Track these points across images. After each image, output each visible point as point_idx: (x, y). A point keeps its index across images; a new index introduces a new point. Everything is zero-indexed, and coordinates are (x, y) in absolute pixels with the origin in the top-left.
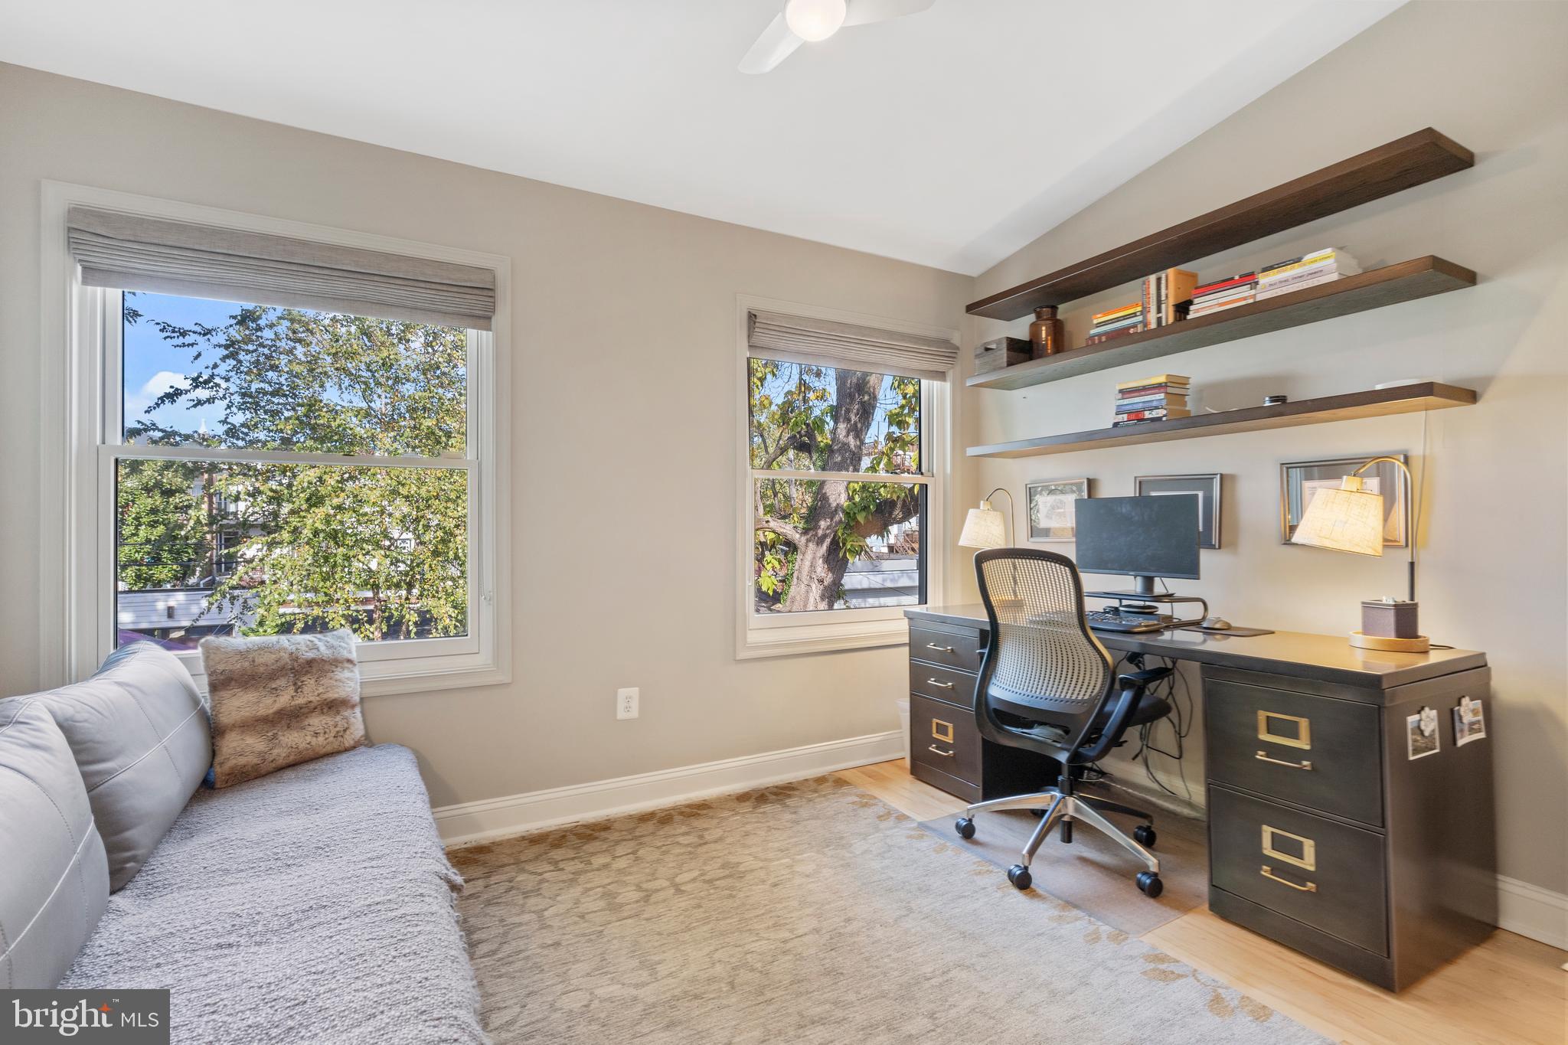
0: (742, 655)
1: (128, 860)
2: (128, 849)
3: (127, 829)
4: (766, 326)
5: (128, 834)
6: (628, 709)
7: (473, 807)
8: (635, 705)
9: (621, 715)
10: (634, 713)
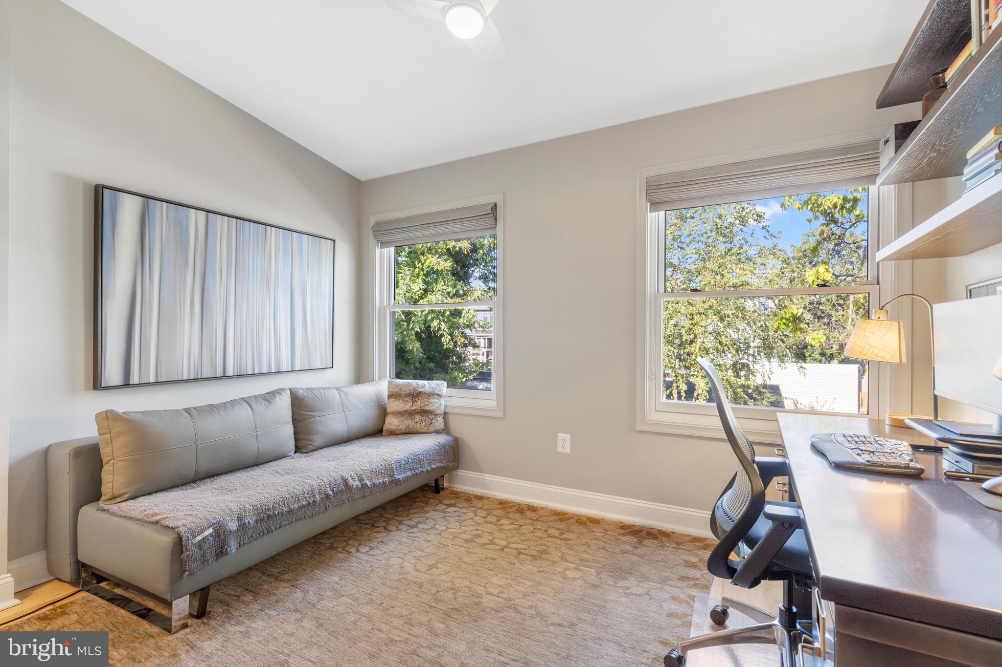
0: (640, 428)
1: (309, 444)
2: (311, 441)
3: (311, 435)
4: (656, 187)
5: (312, 437)
6: (563, 447)
7: (488, 477)
8: (568, 445)
9: (560, 449)
10: (567, 450)
